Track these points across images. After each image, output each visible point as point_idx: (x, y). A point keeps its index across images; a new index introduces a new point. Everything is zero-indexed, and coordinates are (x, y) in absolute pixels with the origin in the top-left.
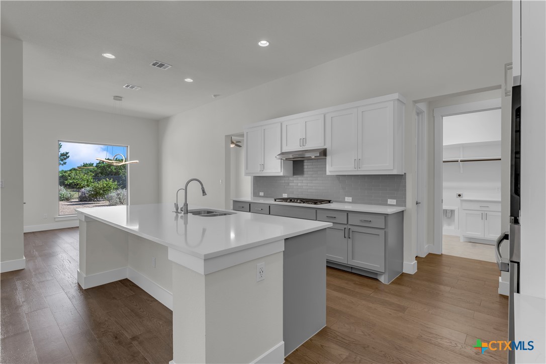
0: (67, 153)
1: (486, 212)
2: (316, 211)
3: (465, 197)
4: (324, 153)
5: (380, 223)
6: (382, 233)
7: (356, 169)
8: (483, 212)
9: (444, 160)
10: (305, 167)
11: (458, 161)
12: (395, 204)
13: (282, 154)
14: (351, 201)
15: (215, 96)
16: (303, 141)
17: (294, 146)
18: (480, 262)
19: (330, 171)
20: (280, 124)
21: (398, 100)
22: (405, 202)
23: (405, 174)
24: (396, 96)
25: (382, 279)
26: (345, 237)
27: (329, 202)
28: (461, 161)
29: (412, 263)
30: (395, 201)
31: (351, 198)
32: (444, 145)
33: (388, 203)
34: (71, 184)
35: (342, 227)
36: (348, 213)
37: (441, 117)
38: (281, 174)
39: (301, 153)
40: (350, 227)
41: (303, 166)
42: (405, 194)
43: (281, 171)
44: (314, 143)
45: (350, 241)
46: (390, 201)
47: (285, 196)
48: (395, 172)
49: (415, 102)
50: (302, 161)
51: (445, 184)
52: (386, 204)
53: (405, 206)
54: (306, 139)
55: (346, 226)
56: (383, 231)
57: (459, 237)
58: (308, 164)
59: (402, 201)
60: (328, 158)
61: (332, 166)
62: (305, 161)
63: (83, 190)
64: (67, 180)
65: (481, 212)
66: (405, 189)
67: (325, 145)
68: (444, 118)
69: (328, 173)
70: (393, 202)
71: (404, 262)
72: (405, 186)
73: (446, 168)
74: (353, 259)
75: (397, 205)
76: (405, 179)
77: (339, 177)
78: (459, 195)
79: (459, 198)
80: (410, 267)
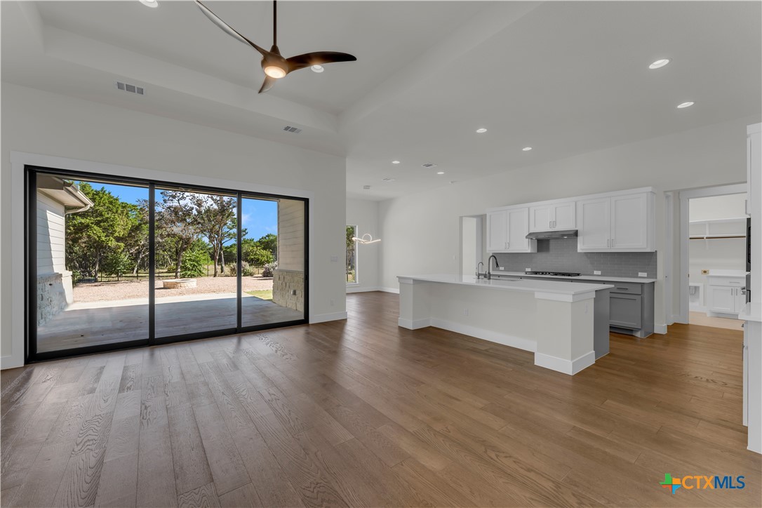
0: (246, 229)
1: (737, 288)
3: (710, 274)
4: (576, 234)
7: (609, 248)
8: (733, 288)
9: (690, 236)
10: (551, 245)
11: (704, 238)
13: (530, 234)
14: (600, 274)
15: (452, 182)
16: (553, 223)
17: (543, 227)
20: (527, 209)
21: (651, 192)
22: (656, 274)
23: (656, 251)
24: (649, 189)
25: (638, 335)
27: (578, 275)
28: (707, 238)
29: (663, 326)
30: (646, 274)
31: (600, 272)
32: (690, 222)
34: (252, 260)
37: (687, 200)
38: (530, 251)
39: (550, 234)
41: (549, 244)
42: (656, 268)
43: (528, 249)
44: (565, 226)
46: (640, 274)
48: (648, 250)
49: (665, 192)
50: (549, 241)
51: (691, 261)
52: (638, 277)
53: (656, 278)
54: (556, 221)
56: (640, 297)
57: (705, 314)
59: (653, 273)
60: (580, 238)
61: (581, 245)
63: (266, 265)
64: (248, 256)
65: (730, 288)
66: (656, 264)
67: (576, 227)
68: (690, 200)
69: (579, 251)
70: (645, 275)
71: (655, 324)
72: (656, 262)
75: (649, 277)
76: (656, 255)
77: (586, 254)
78: (705, 272)
79: (705, 275)
80: (660, 327)
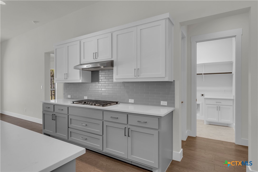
1: (220, 106)
2: (103, 112)
3: (206, 96)
4: (111, 64)
5: (154, 124)
6: (156, 133)
7: (136, 77)
8: (218, 106)
9: (198, 73)
10: (100, 76)
11: (202, 74)
12: (166, 104)
13: (81, 65)
14: (133, 102)
15: (34, 22)
16: (96, 55)
18: (222, 142)
19: (116, 79)
20: (79, 42)
21: (169, 18)
22: (174, 103)
23: (174, 81)
26: (125, 135)
27: (117, 103)
28: (204, 74)
29: (180, 153)
30: (166, 102)
31: (133, 100)
32: (197, 63)
33: (161, 104)
35: (123, 127)
36: (128, 114)
37: (196, 43)
38: (81, 81)
40: (129, 127)
41: (98, 75)
42: (174, 97)
43: (80, 79)
44: (104, 57)
45: (129, 138)
47: (86, 98)
48: (166, 79)
50: (98, 71)
52: (159, 105)
53: (174, 107)
54: (98, 53)
55: (126, 126)
56: (157, 131)
58: (102, 73)
59: (171, 103)
60: (115, 68)
61: (117, 75)
62: (100, 71)
65: (216, 106)
66: (174, 94)
67: (112, 57)
68: (197, 43)
69: (115, 80)
70: (164, 103)
71: (173, 151)
72: (174, 91)
73: (198, 78)
74: (132, 154)
75: (168, 106)
76: (174, 85)
78: (202, 95)
79: (202, 97)
